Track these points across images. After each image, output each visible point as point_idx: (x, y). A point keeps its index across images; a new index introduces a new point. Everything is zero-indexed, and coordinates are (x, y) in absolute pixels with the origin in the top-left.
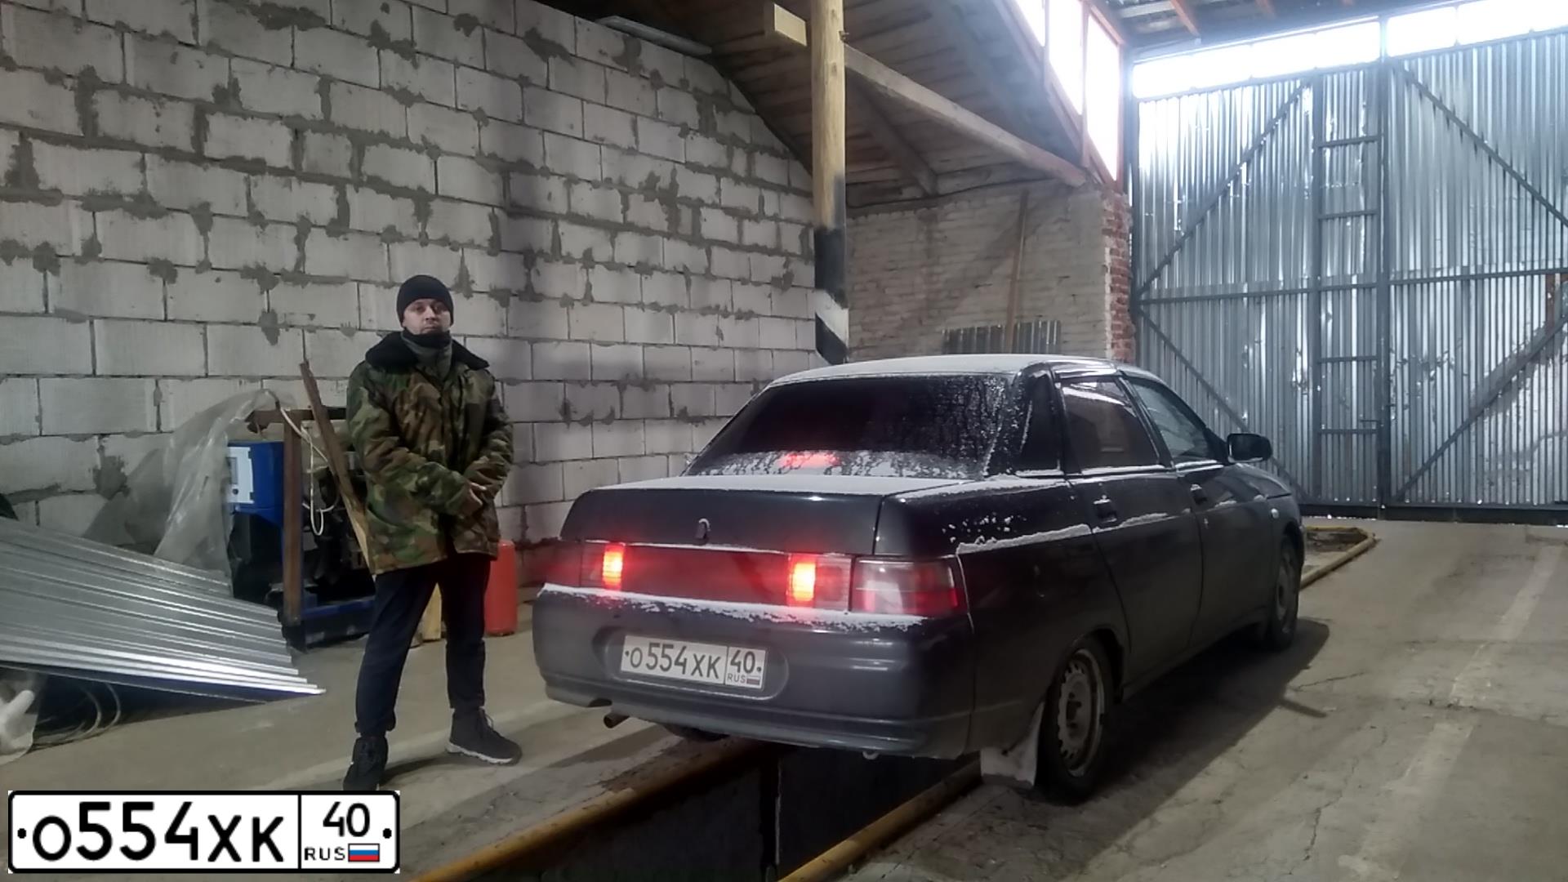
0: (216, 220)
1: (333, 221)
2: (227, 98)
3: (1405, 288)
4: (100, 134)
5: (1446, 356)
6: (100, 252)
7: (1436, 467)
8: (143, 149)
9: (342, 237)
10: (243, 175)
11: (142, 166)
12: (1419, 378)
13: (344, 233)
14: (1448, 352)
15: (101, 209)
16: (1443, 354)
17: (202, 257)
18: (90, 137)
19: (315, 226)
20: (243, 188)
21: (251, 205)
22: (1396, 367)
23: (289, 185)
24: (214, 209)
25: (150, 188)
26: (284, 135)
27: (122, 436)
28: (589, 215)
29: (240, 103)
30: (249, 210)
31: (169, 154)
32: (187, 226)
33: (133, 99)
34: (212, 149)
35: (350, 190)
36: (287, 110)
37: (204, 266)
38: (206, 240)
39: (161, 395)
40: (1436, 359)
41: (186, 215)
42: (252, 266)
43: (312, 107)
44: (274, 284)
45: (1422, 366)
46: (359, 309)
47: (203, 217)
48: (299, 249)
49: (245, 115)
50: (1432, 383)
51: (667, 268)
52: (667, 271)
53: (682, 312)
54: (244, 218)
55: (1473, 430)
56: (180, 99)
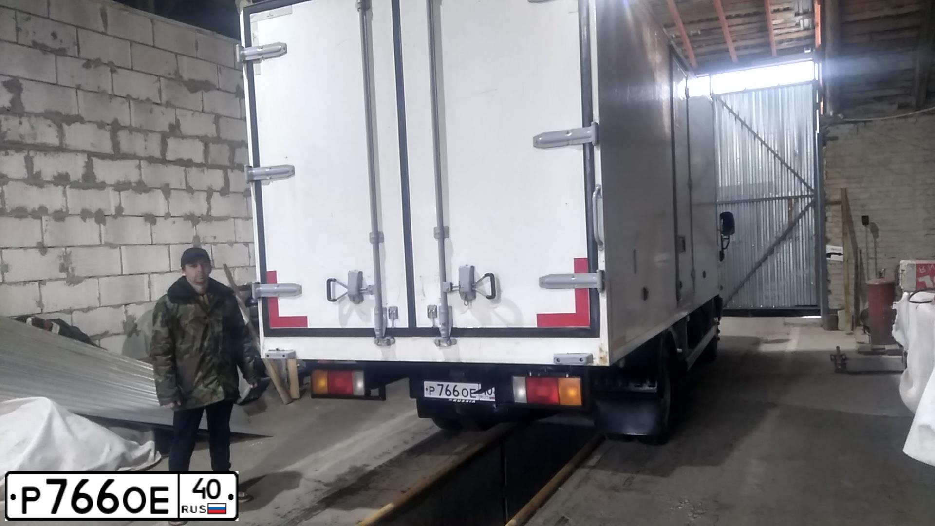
0: (172, 191)
1: (222, 189)
2: (175, 130)
4: (121, 152)
6: (123, 212)
8: (140, 158)
9: (227, 196)
10: (184, 168)
11: (139, 167)
13: (227, 194)
15: (123, 190)
17: (167, 212)
18: (117, 155)
19: (215, 191)
20: (183, 174)
21: (187, 183)
23: (203, 171)
24: (172, 187)
25: (144, 178)
26: (200, 146)
27: (134, 304)
29: (181, 131)
30: (186, 186)
31: (151, 160)
32: (159, 195)
33: (134, 133)
34: (170, 156)
35: (229, 171)
36: (201, 133)
37: (168, 216)
38: (168, 202)
39: (151, 282)
41: (160, 191)
42: (189, 214)
43: (211, 131)
44: (198, 222)
46: (235, 232)
47: (167, 190)
48: (208, 204)
49: (183, 137)
54: (184, 190)
55: (757, 273)
56: (155, 132)
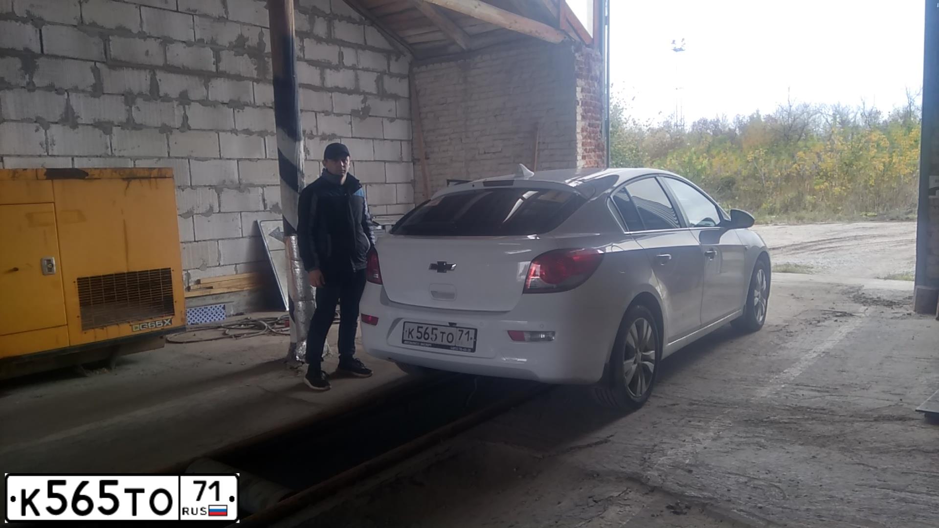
28: (183, 66)
51: (258, 105)
52: (258, 107)
53: (272, 135)
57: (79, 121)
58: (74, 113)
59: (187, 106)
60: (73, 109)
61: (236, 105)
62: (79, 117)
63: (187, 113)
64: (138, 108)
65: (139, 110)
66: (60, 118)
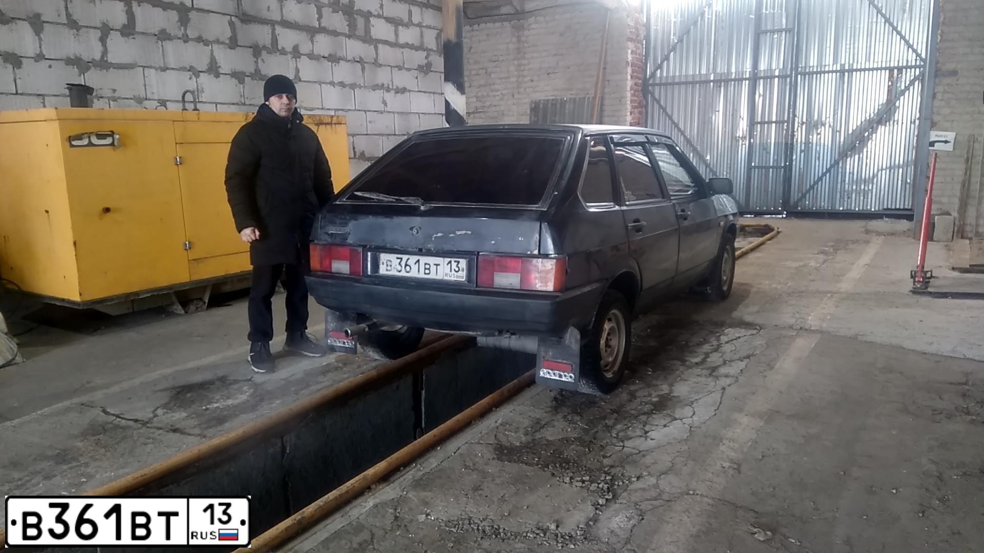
0: (45, 25)
1: (124, 26)
3: (807, 76)
5: (828, 120)
7: (817, 187)
9: (131, 37)
12: (811, 133)
13: (132, 34)
14: (829, 117)
16: (826, 118)
17: (38, 51)
19: (113, 30)
21: (68, 16)
22: (798, 126)
24: (44, 18)
28: (295, 22)
30: (67, 19)
32: (26, 29)
35: (135, 4)
37: (40, 57)
38: (40, 40)
40: (822, 122)
41: (26, 23)
42: (72, 57)
44: (88, 69)
45: (813, 125)
46: (145, 85)
47: (37, 23)
48: (103, 45)
50: (819, 136)
51: (349, 59)
52: (349, 60)
53: (360, 88)
54: (64, 24)
55: (841, 165)
57: (221, 71)
58: (217, 63)
59: (298, 59)
60: (215, 60)
61: (334, 59)
62: (220, 67)
63: (298, 66)
64: (263, 60)
65: (264, 62)
66: (207, 68)
